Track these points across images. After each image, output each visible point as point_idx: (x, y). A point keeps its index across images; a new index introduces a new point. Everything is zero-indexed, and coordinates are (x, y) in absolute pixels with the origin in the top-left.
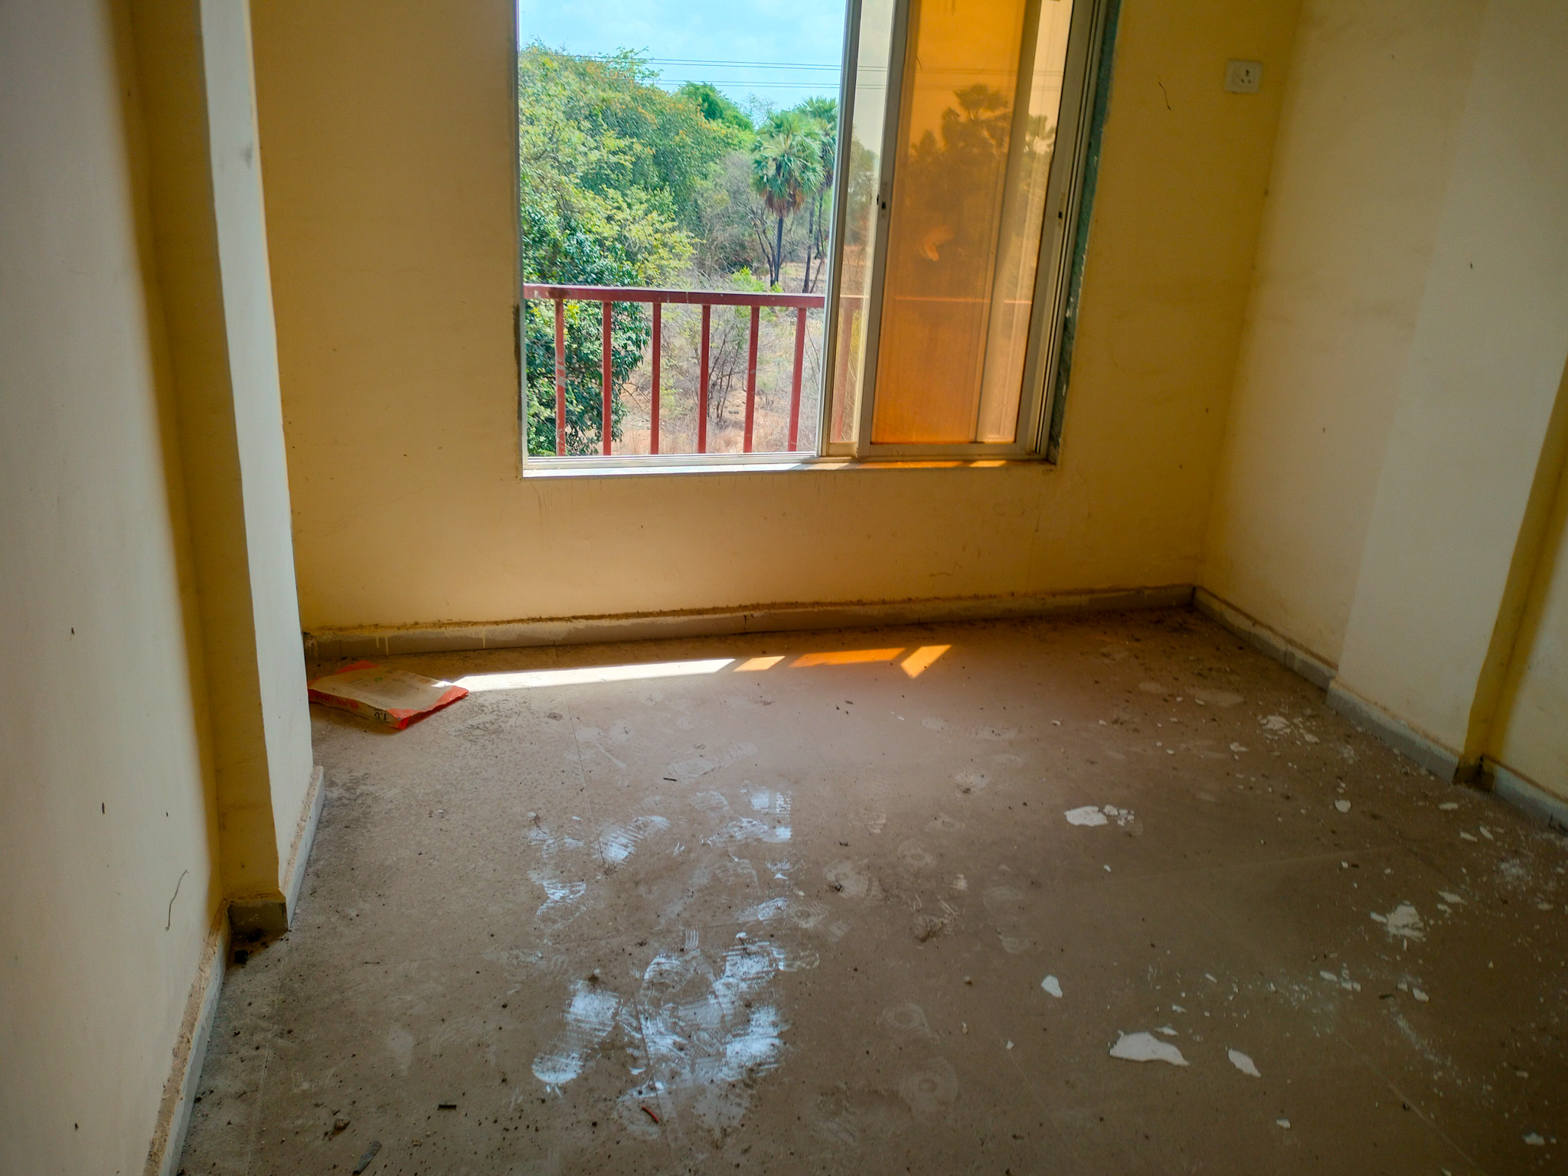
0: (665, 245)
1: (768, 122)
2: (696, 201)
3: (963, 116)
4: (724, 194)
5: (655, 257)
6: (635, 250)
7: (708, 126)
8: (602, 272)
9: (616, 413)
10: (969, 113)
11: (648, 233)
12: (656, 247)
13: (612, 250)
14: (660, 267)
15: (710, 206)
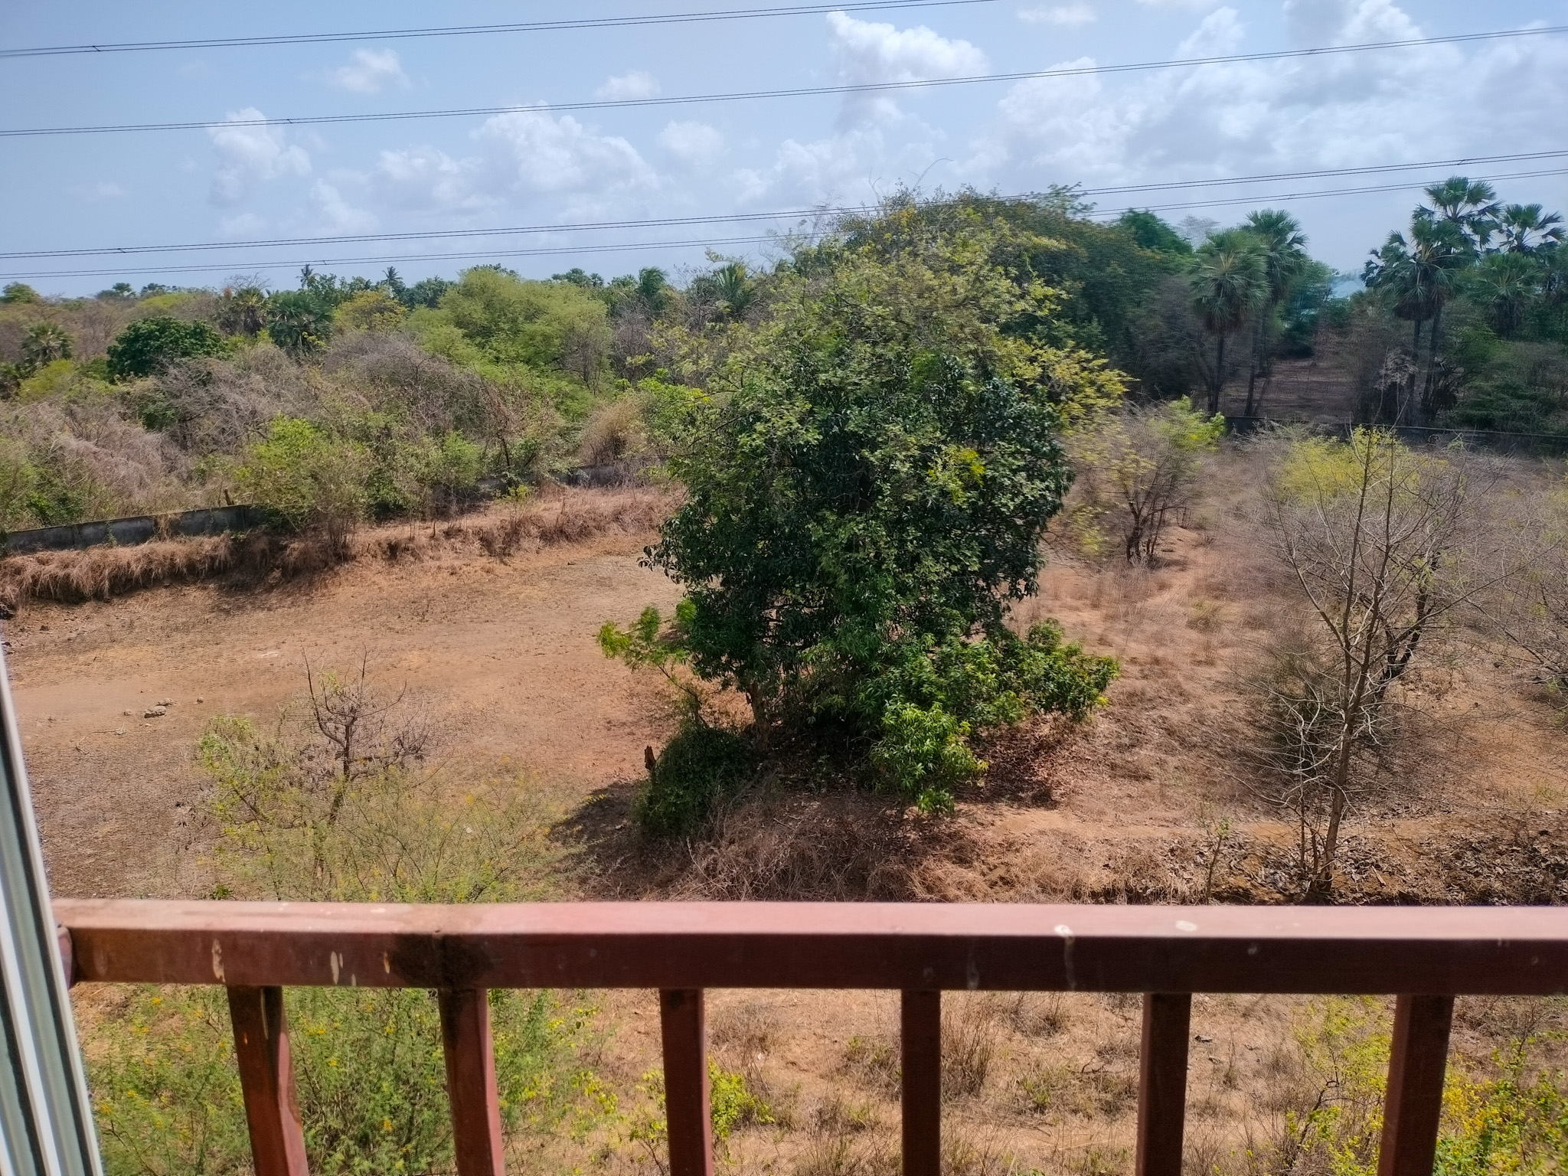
0: (1092, 383)
1: (1208, 241)
2: (1127, 329)
3: (1439, 214)
4: (1157, 320)
5: (1081, 395)
6: (1059, 390)
7: (1141, 253)
8: (1020, 417)
9: (1033, 565)
10: (1445, 208)
11: (1074, 371)
12: (1082, 386)
13: (1032, 390)
14: (1084, 406)
15: (1143, 334)
